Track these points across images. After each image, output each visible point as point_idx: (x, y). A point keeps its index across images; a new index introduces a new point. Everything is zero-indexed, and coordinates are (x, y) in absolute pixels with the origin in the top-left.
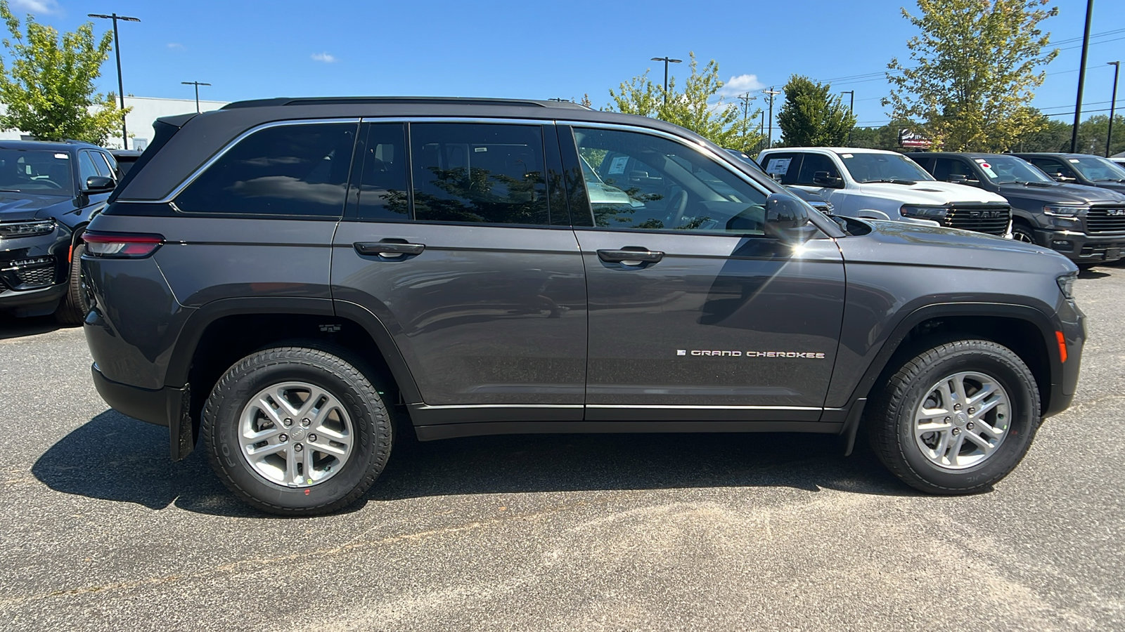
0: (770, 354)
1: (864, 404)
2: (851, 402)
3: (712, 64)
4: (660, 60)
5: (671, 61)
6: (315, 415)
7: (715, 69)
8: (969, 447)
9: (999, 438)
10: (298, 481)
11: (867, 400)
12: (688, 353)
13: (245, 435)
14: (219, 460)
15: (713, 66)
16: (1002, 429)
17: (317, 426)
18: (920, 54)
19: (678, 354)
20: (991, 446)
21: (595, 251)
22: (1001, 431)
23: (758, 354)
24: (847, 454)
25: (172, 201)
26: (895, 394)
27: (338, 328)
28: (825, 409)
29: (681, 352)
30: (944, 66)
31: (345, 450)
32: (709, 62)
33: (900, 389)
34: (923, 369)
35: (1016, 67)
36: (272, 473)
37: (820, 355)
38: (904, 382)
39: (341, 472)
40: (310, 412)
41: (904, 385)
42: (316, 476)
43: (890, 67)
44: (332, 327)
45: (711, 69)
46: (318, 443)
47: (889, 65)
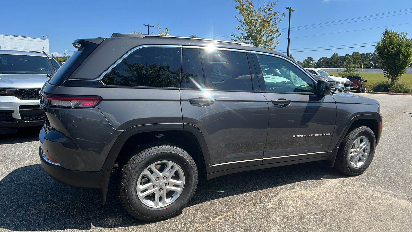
0: (317, 135)
1: (338, 149)
2: (335, 149)
3: (166, 29)
4: (146, 25)
5: (150, 26)
6: (169, 174)
7: (168, 31)
8: (360, 160)
9: (367, 156)
10: (161, 205)
11: (339, 148)
12: (296, 136)
13: (139, 188)
14: (129, 201)
15: (167, 30)
16: (367, 153)
17: (170, 179)
18: (241, 32)
19: (293, 137)
20: (365, 159)
21: (271, 100)
22: (367, 154)
23: (314, 135)
24: (332, 166)
25: (101, 80)
26: (346, 145)
27: (163, 136)
28: (328, 152)
29: (294, 136)
30: (249, 36)
31: (181, 188)
32: (165, 28)
33: (347, 143)
34: (353, 136)
35: (270, 37)
36: (150, 204)
37: (329, 134)
38: (348, 141)
39: (179, 198)
40: (167, 173)
41: (348, 142)
42: (168, 201)
43: (232, 36)
44: (161, 135)
45: (166, 31)
46: (170, 186)
47: (231, 35)
